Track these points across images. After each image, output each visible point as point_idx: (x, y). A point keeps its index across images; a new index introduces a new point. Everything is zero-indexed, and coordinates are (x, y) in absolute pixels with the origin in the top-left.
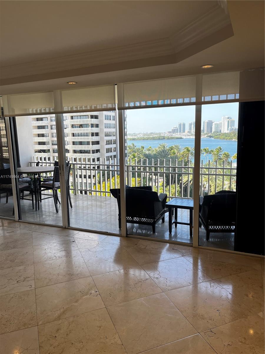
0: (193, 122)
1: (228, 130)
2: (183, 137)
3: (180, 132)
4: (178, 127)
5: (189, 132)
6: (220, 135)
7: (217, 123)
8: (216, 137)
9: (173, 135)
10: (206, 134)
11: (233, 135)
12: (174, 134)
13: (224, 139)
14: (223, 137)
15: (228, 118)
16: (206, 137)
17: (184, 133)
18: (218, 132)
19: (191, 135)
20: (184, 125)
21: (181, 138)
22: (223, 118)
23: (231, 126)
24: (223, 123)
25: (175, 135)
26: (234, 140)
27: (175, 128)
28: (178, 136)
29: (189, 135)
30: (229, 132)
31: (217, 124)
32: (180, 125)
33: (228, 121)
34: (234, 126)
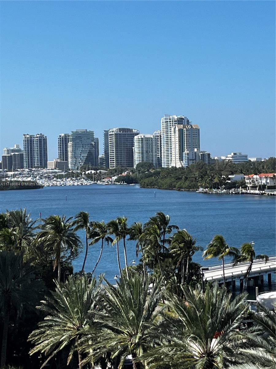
0: (70, 133)
1: (181, 159)
2: (40, 182)
3: (31, 165)
4: (22, 149)
5: (58, 165)
6: (158, 174)
7: (148, 136)
8: (146, 180)
9: (7, 176)
10: (116, 170)
11: (197, 174)
12: (10, 173)
13: (171, 187)
14: (168, 181)
15: (180, 121)
16: (116, 181)
17: (45, 171)
18: (150, 166)
19: (67, 176)
20: (43, 141)
21: (35, 187)
22: (163, 120)
23: (191, 148)
24: (164, 136)
25: (14, 176)
26: (201, 190)
27: (13, 151)
28: (25, 179)
29: (61, 177)
30: (184, 164)
31: (148, 139)
32: (29, 142)
33: (181, 131)
34: (198, 147)
